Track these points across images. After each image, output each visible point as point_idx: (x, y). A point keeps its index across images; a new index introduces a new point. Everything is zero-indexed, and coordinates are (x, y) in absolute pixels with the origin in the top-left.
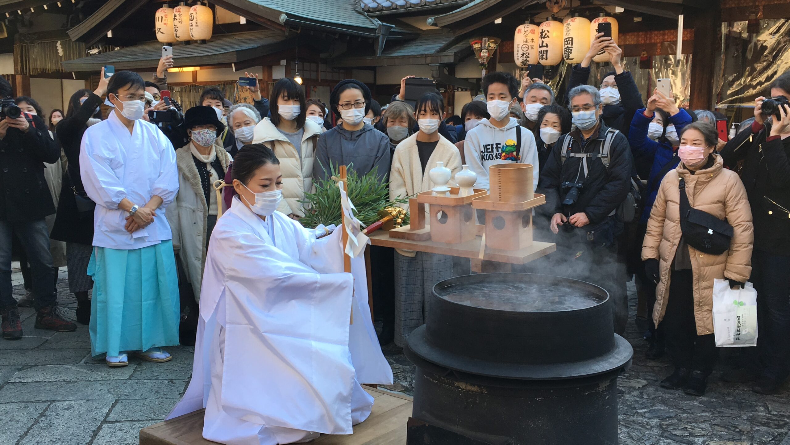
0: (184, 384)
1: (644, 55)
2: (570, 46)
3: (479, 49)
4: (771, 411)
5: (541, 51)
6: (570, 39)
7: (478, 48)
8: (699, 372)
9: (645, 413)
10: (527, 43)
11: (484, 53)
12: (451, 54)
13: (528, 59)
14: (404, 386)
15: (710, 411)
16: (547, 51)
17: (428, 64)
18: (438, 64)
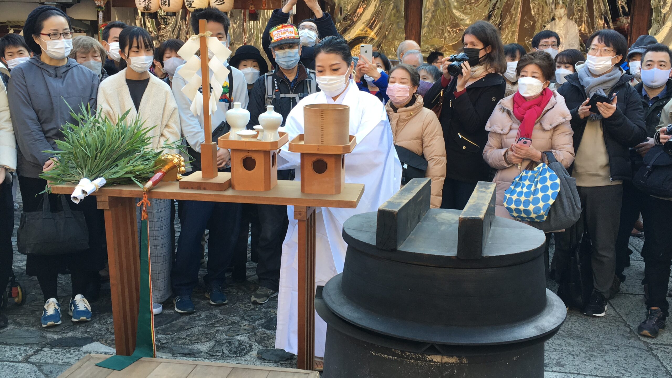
1: (252, 8)
13: (150, 4)
18: (55, 3)
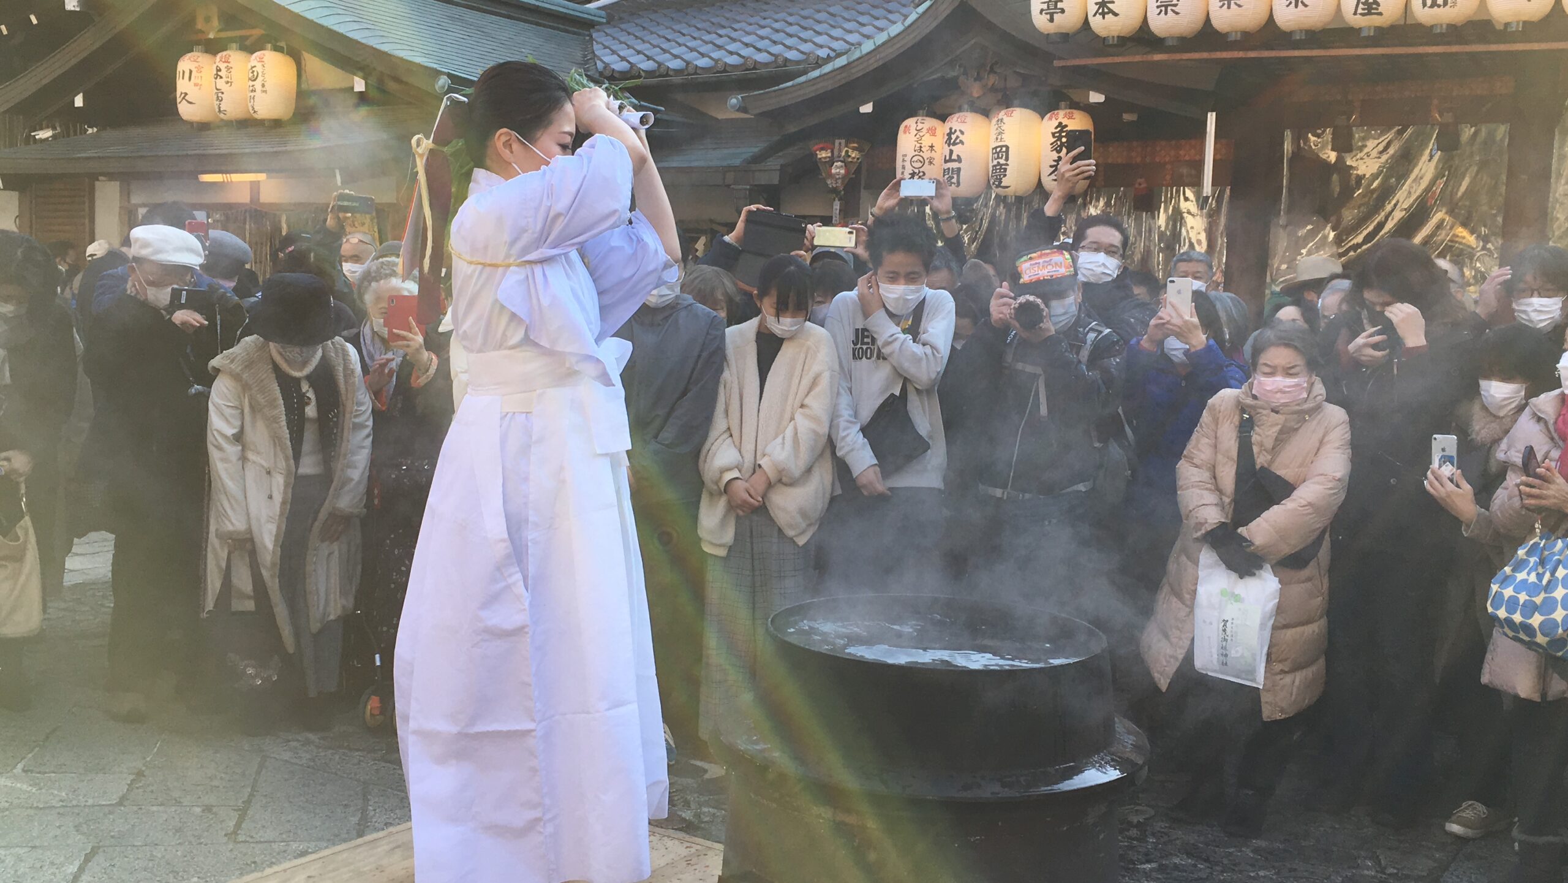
0: (236, 815)
1: (1140, 184)
2: (1002, 161)
3: (828, 159)
4: (1385, 868)
5: (949, 169)
6: (1004, 149)
7: (825, 158)
8: (1250, 792)
9: (1151, 870)
10: (921, 154)
11: (838, 169)
12: (773, 168)
14: (684, 820)
15: (1273, 867)
16: (959, 169)
17: (728, 186)
18: (748, 187)
